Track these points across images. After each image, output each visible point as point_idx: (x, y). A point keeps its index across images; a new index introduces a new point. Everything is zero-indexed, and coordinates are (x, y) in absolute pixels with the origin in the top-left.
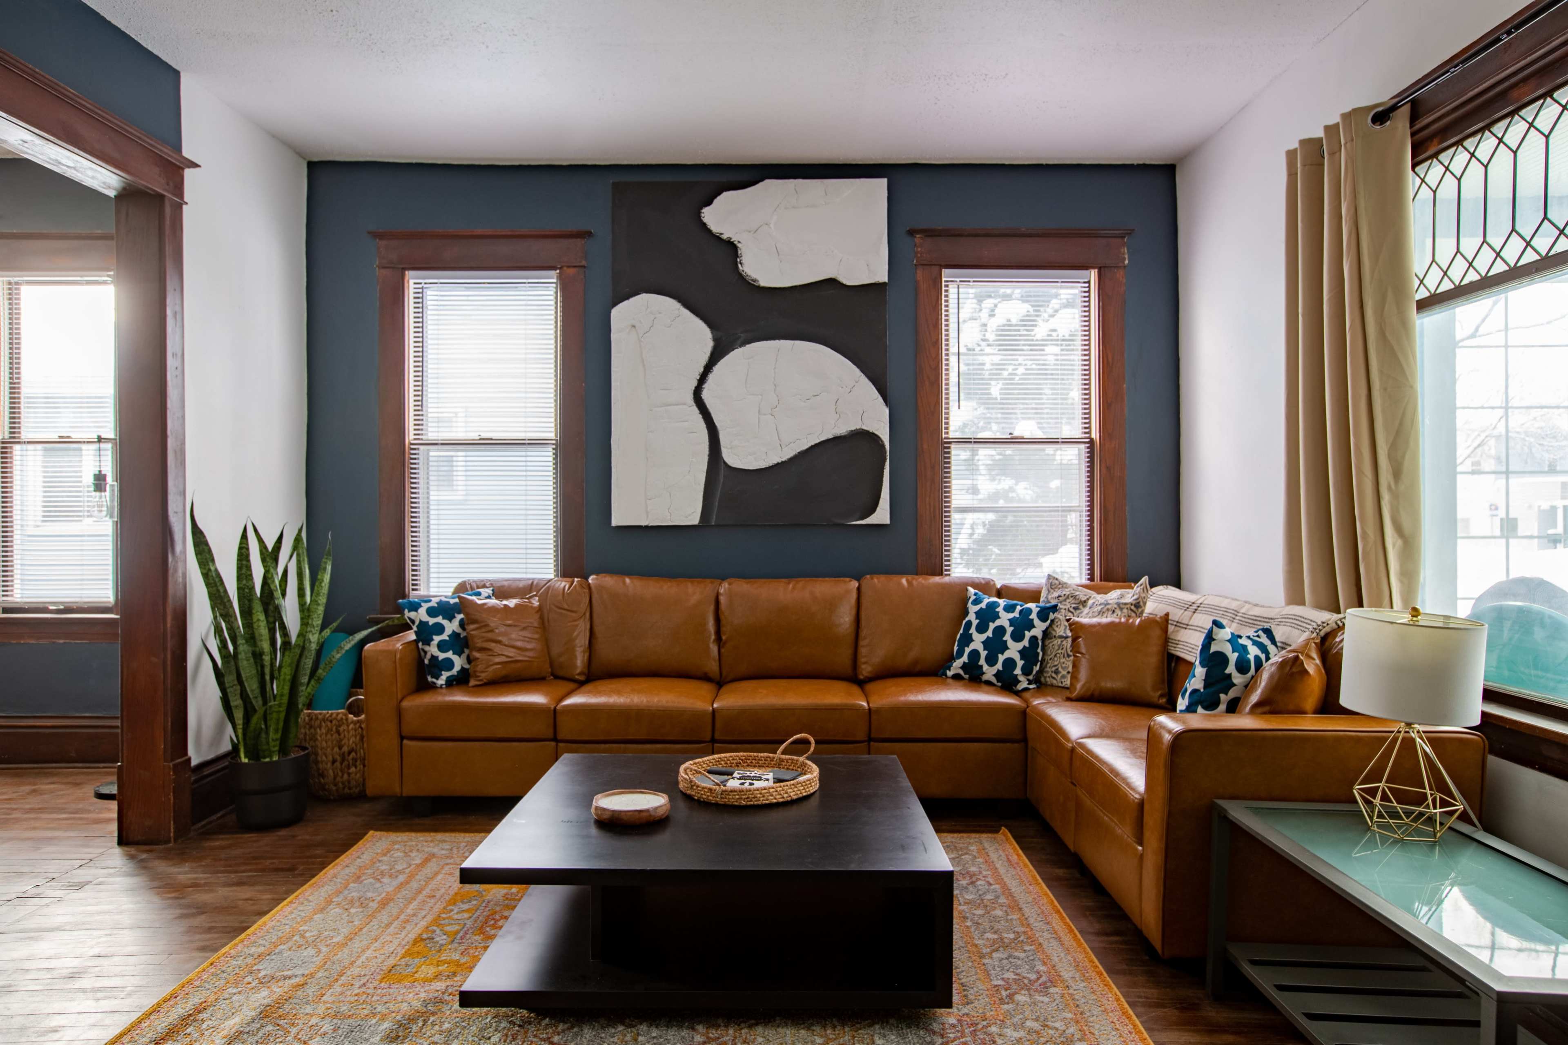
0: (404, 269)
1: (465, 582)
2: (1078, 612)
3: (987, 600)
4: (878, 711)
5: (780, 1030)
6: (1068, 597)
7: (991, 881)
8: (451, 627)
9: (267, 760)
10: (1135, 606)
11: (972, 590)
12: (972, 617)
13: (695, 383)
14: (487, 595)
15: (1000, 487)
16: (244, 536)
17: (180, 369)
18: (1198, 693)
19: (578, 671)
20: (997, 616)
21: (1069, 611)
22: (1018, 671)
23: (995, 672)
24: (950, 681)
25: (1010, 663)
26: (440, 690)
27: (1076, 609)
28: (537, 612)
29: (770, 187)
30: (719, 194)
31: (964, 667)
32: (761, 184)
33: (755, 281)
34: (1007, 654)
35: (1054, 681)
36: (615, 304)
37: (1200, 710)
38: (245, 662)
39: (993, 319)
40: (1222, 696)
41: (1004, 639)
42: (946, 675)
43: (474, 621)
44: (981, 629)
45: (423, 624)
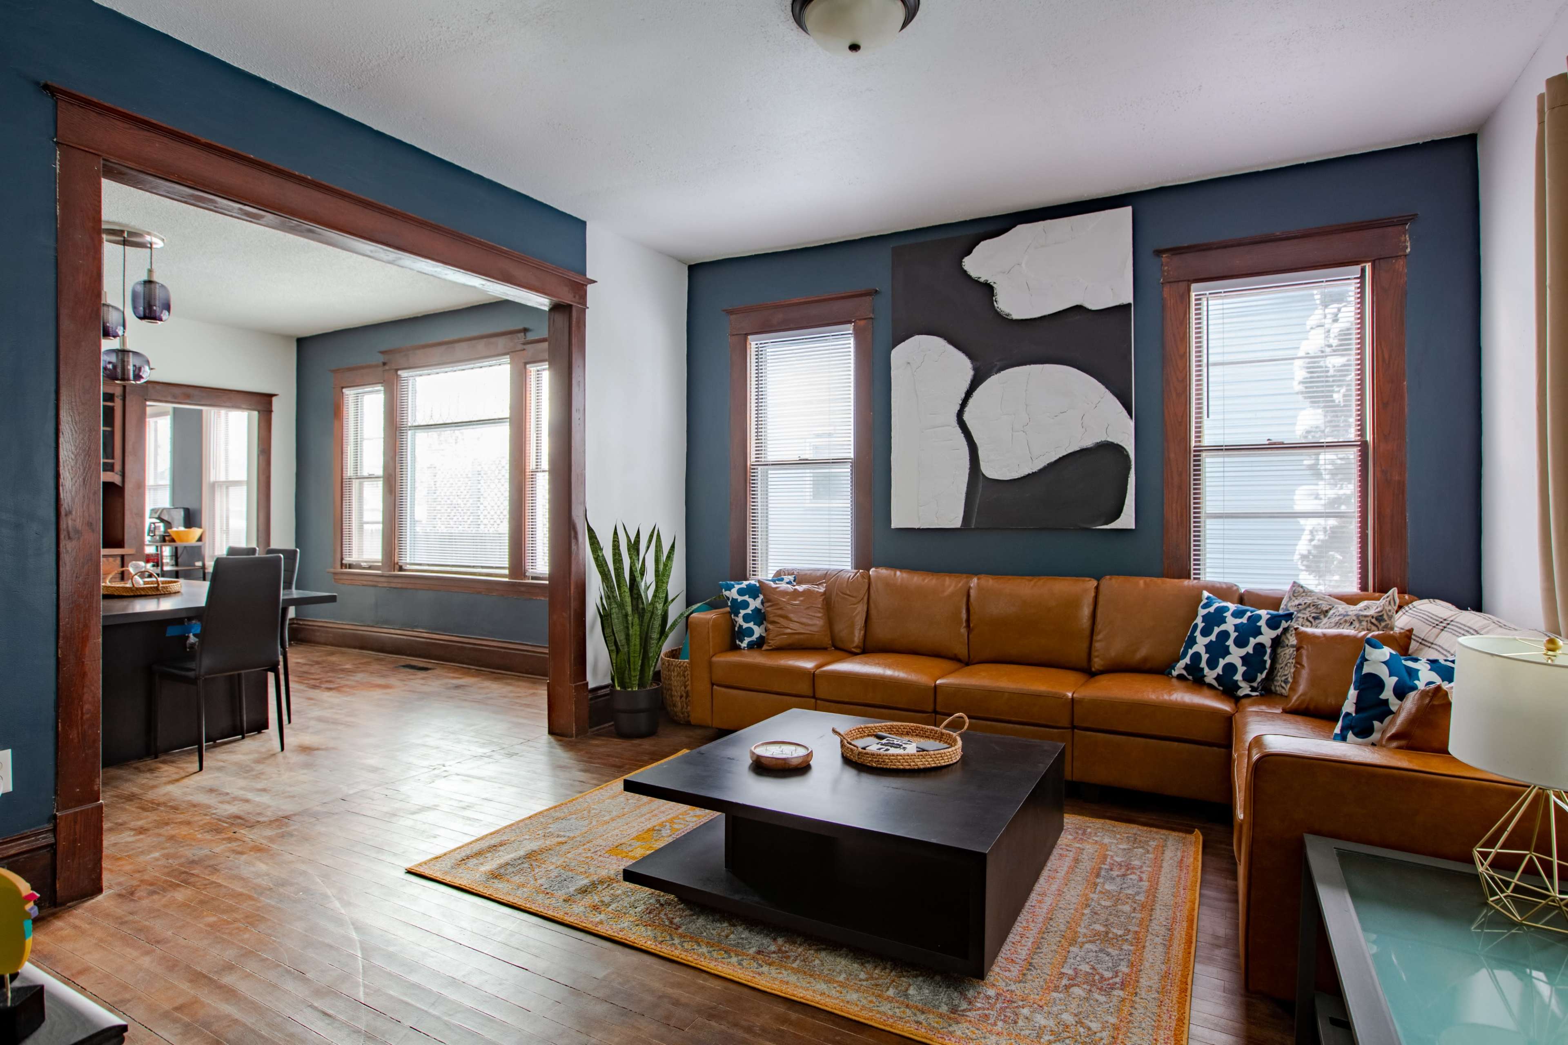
0: (747, 334)
1: (781, 570)
2: (1317, 621)
3: (1218, 604)
4: (1081, 701)
5: (838, 959)
6: (1309, 606)
7: (1144, 878)
8: (755, 604)
9: (630, 689)
10: (1377, 619)
11: (1206, 594)
12: (1199, 620)
13: (958, 408)
14: (788, 580)
15: (1341, 492)
16: (616, 533)
17: (582, 419)
18: (1350, 717)
19: (855, 645)
20: (1223, 621)
21: (1308, 620)
22: (1238, 677)
23: (1215, 675)
24: (1174, 681)
25: (1231, 668)
26: (743, 651)
27: (1315, 618)
28: (822, 595)
29: (1022, 230)
30: (977, 244)
31: (1187, 667)
32: (1014, 230)
33: (1008, 315)
34: (1228, 659)
35: (1283, 691)
36: (894, 346)
37: (1350, 735)
38: (616, 620)
39: (1336, 325)
40: (1376, 724)
41: (1227, 644)
42: (1171, 674)
43: (769, 601)
44: (1206, 632)
45: (734, 601)
